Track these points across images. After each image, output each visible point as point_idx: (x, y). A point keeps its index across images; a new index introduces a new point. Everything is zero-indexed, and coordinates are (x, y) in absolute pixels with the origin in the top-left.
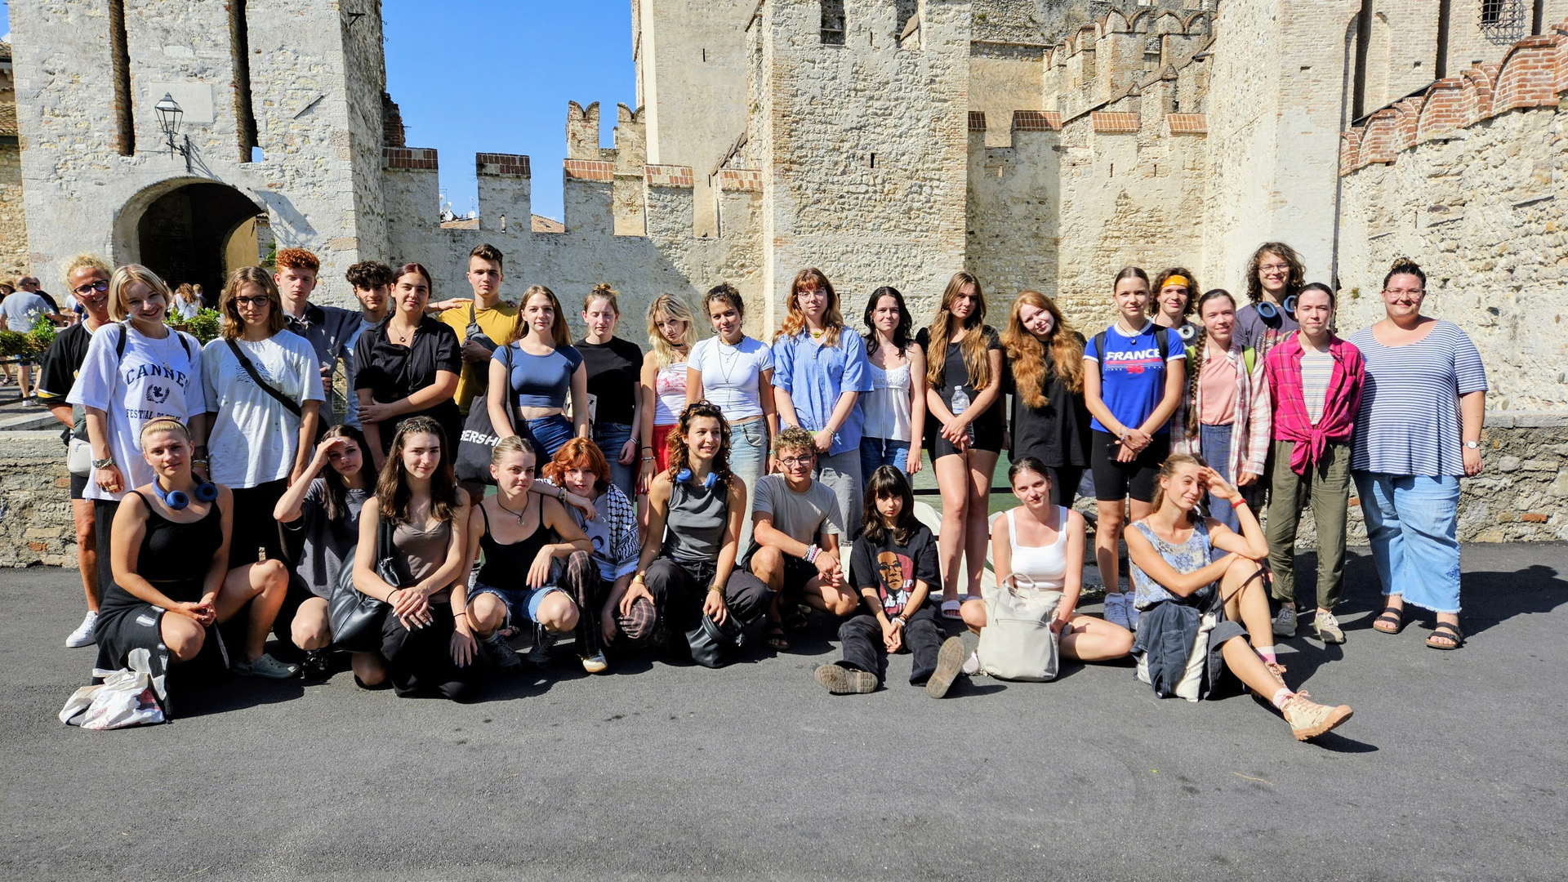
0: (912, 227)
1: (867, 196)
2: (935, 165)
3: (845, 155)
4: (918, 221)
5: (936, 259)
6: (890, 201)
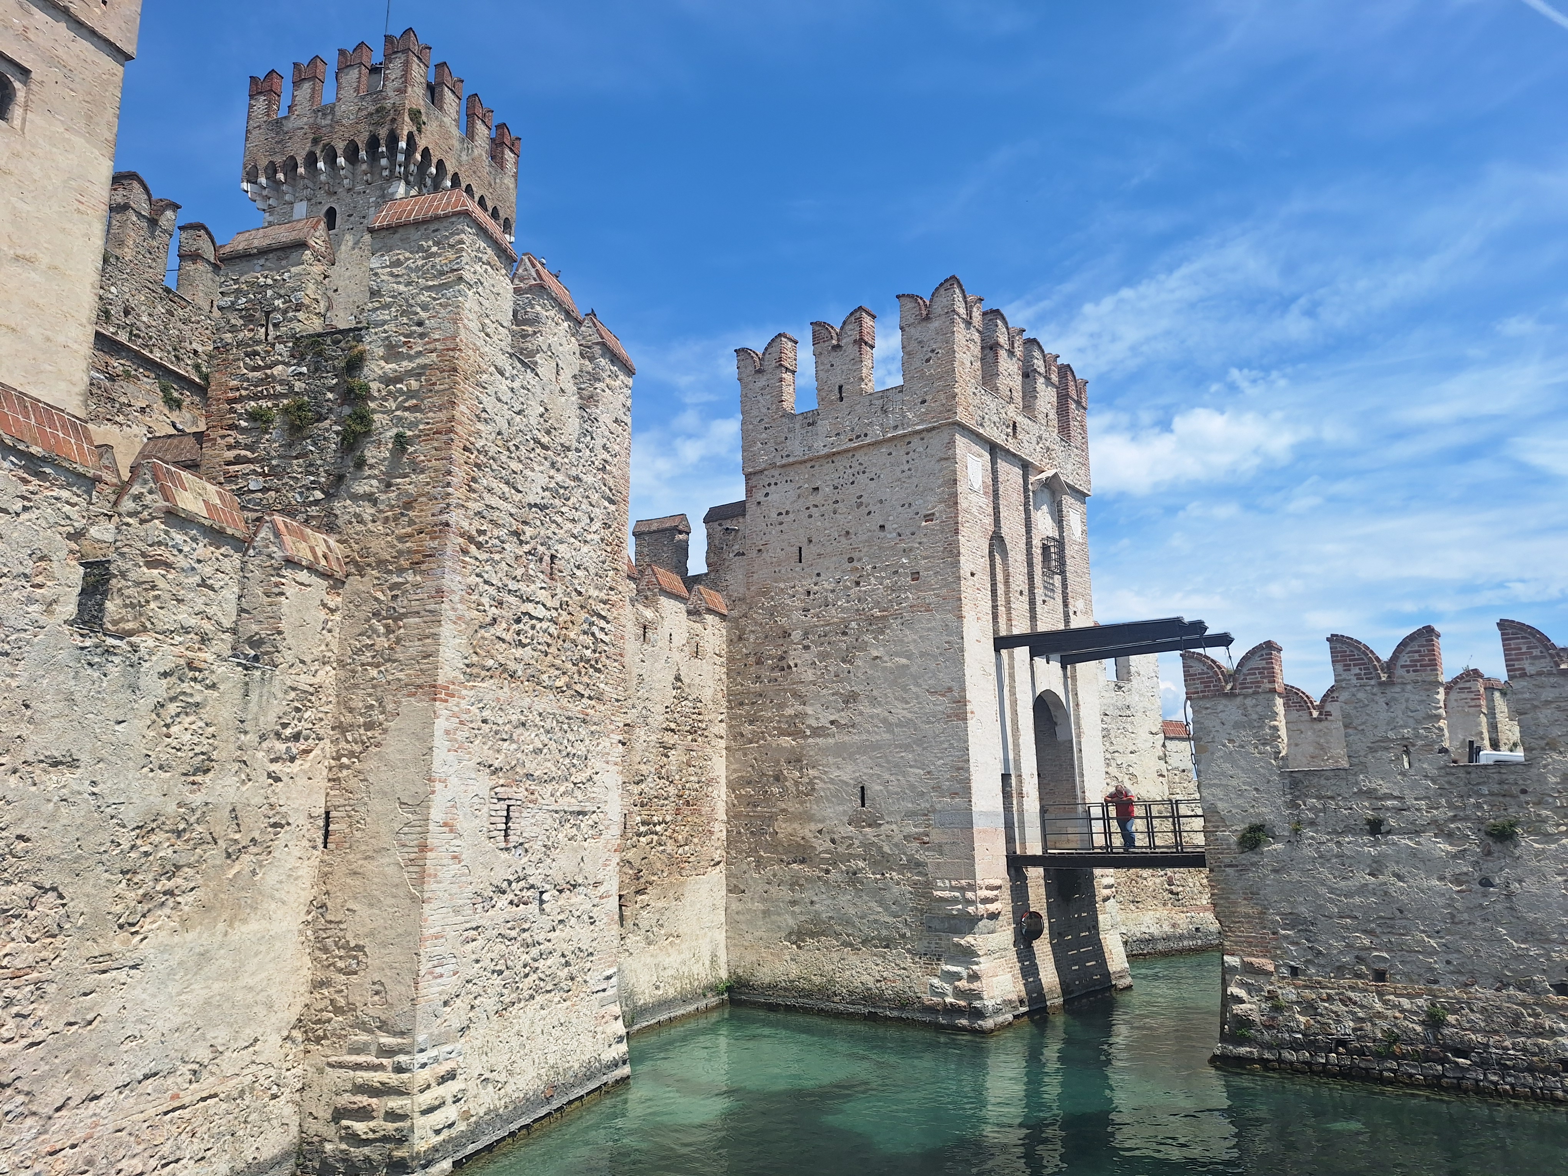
0: (580, 688)
1: (545, 625)
2: (602, 595)
3: (527, 548)
4: (585, 679)
5: (600, 747)
6: (564, 641)
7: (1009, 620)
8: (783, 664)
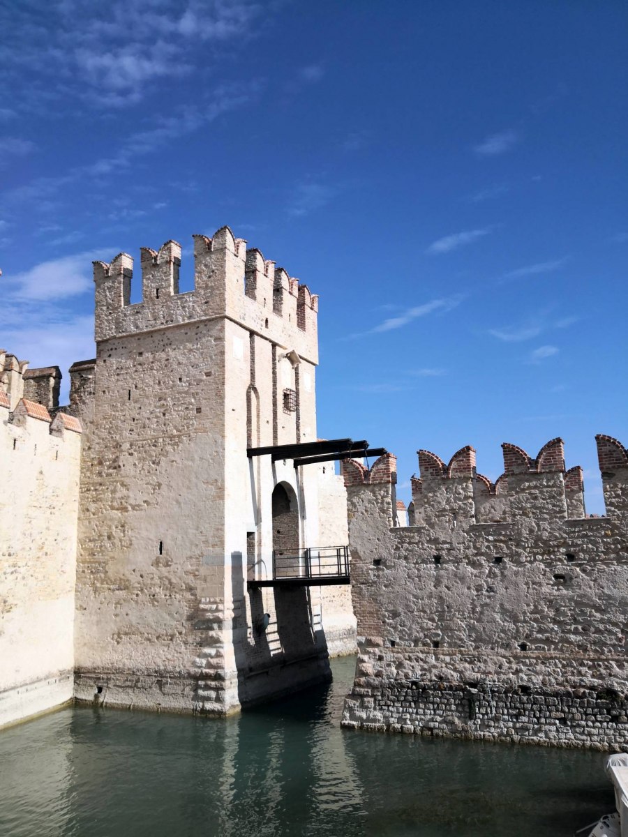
7: (259, 438)
8: (116, 464)
